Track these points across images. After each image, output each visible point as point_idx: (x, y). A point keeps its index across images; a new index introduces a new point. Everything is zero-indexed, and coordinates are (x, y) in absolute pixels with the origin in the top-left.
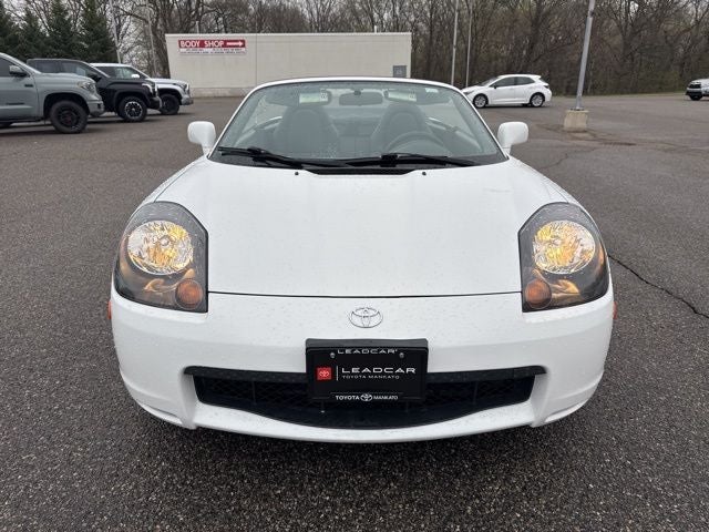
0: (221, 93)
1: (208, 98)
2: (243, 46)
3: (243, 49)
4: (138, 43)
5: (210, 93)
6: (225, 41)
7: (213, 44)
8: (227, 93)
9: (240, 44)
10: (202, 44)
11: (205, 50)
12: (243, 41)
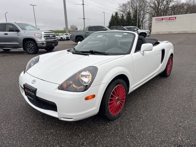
0: (165, 33)
1: (161, 34)
2: (175, 19)
3: (175, 20)
4: (149, 20)
5: (162, 33)
6: (170, 18)
7: (166, 19)
8: (167, 33)
9: (174, 18)
10: (162, 19)
11: (163, 21)
12: (176, 17)
